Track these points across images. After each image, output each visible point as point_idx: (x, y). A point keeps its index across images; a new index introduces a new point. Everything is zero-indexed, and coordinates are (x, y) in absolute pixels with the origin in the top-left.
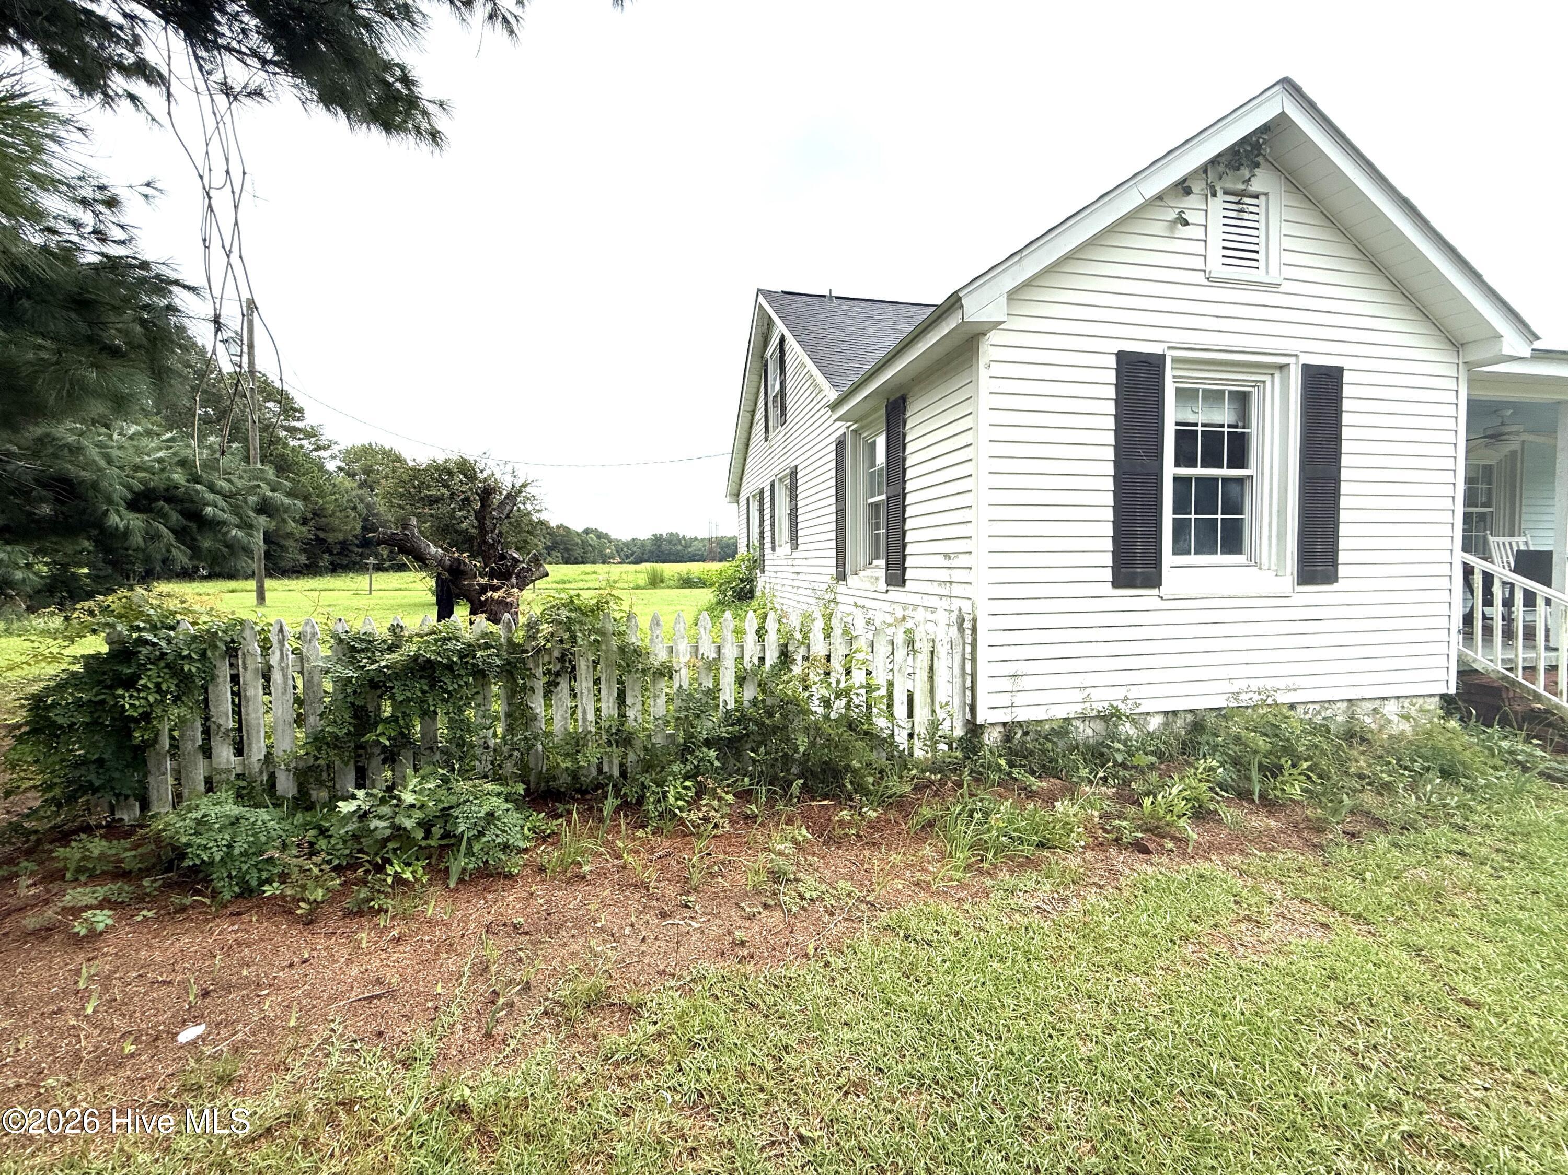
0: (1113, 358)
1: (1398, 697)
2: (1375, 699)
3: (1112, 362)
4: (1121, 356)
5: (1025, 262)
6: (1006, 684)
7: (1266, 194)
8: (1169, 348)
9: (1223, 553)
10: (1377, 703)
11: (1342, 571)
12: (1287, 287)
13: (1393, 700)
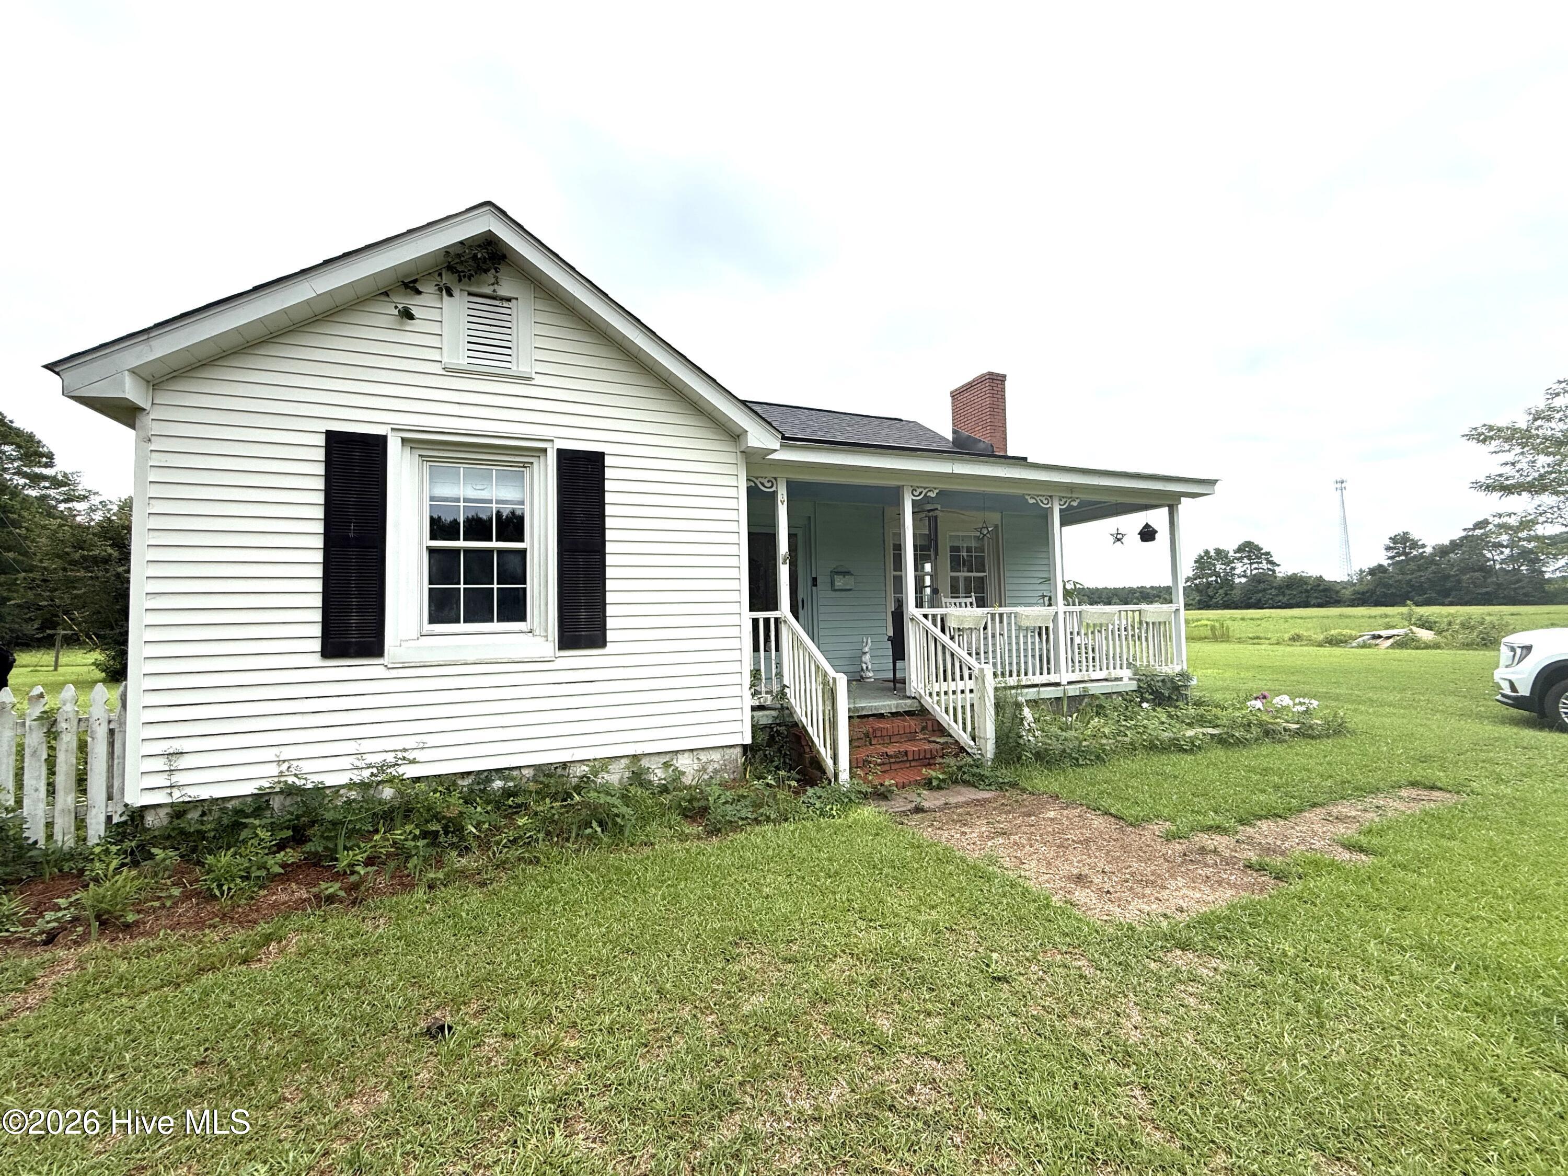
0: (323, 436)
1: (692, 750)
2: (666, 753)
3: (321, 440)
4: (331, 436)
5: (153, 343)
6: (160, 764)
7: (517, 299)
8: (392, 429)
9: (498, 621)
10: (667, 758)
11: (610, 635)
12: (539, 380)
13: (686, 755)
